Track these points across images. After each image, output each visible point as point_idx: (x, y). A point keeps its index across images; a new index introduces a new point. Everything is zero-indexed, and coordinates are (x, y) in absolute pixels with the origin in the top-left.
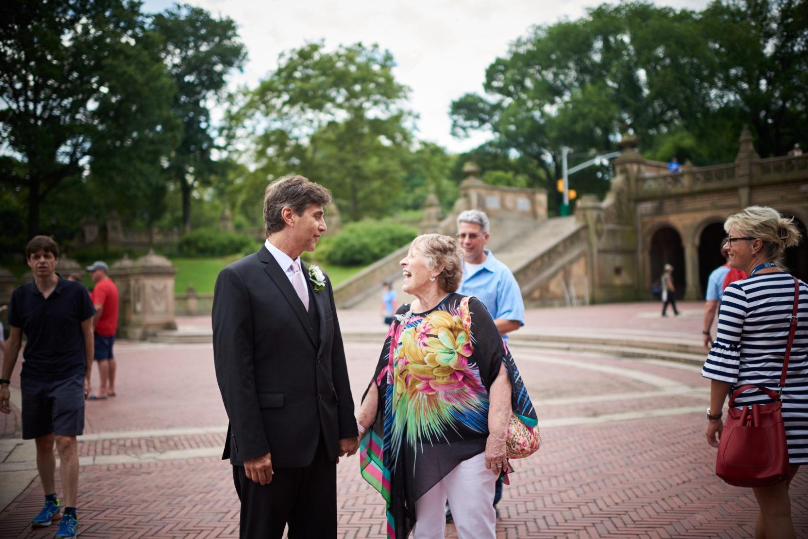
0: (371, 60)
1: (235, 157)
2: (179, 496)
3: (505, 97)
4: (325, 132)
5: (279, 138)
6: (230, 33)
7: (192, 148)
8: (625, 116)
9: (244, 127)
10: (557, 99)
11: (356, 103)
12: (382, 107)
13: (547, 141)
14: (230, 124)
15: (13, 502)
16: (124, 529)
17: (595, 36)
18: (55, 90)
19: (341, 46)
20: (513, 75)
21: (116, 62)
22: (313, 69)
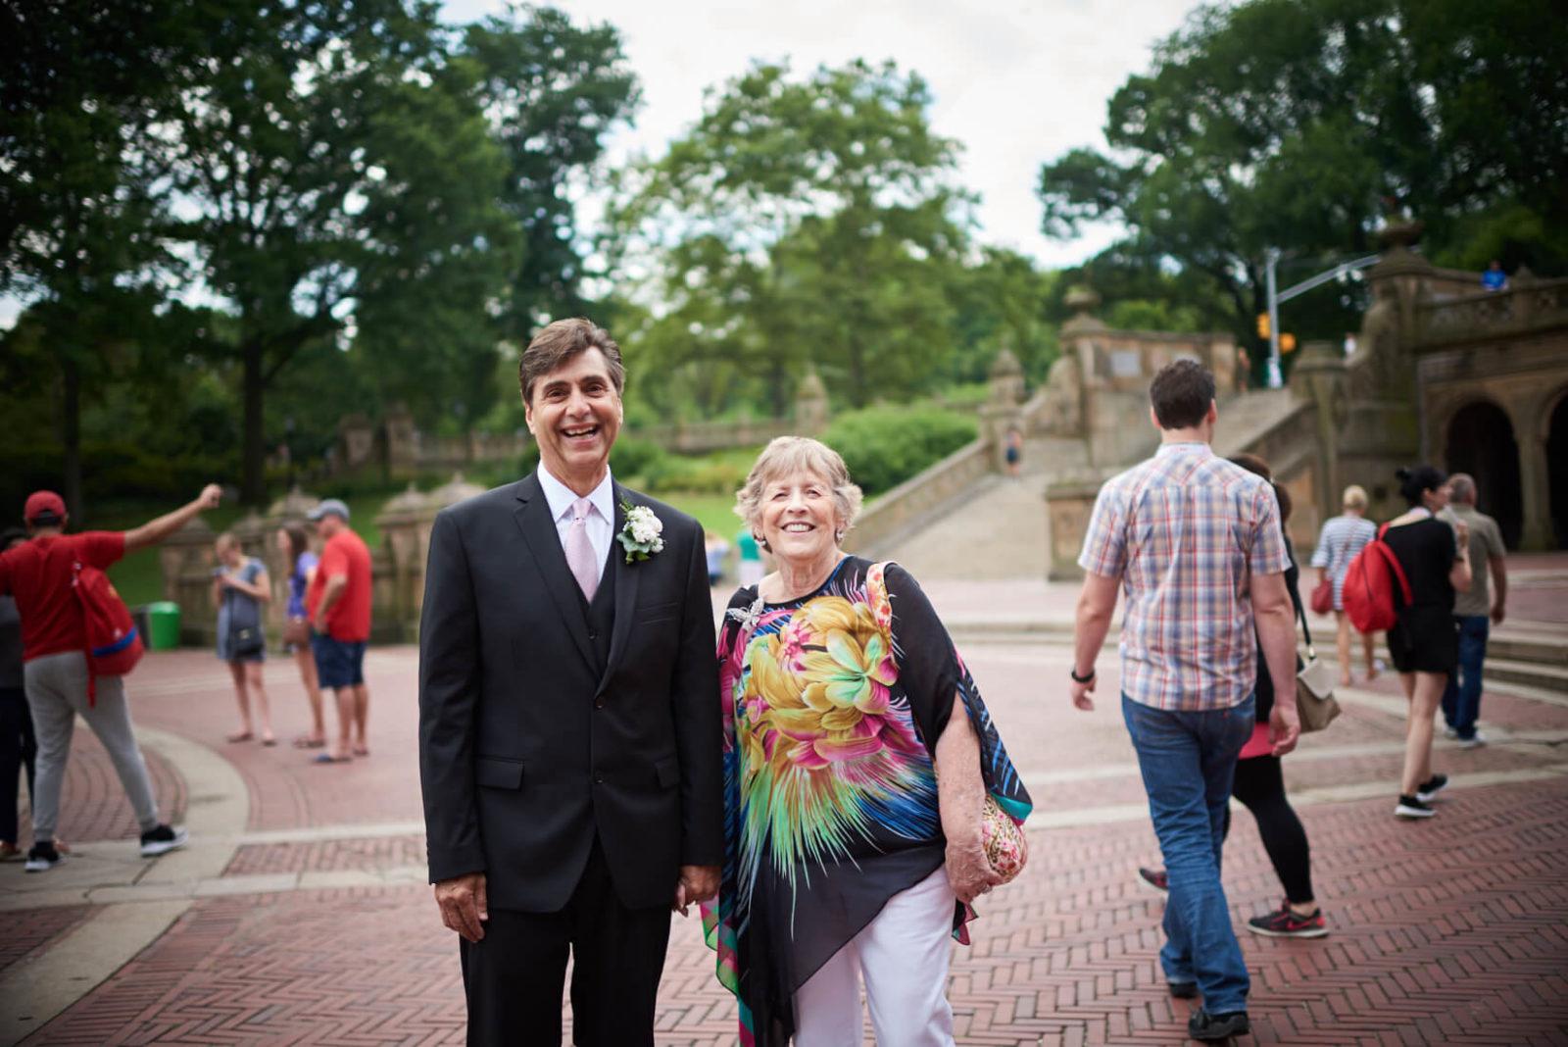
0: (882, 92)
1: (626, 291)
2: (438, 953)
3: (1148, 153)
4: (797, 236)
5: (710, 252)
6: (608, 53)
7: (545, 277)
8: (1393, 180)
9: (642, 233)
10: (1255, 153)
11: (856, 178)
12: (906, 182)
13: (1235, 239)
14: (615, 229)
15: (131, 961)
16: (321, 1018)
17: (1329, 24)
18: (287, 178)
19: (822, 69)
20: (1164, 110)
21: (394, 120)
22: (771, 115)
